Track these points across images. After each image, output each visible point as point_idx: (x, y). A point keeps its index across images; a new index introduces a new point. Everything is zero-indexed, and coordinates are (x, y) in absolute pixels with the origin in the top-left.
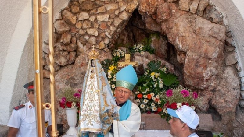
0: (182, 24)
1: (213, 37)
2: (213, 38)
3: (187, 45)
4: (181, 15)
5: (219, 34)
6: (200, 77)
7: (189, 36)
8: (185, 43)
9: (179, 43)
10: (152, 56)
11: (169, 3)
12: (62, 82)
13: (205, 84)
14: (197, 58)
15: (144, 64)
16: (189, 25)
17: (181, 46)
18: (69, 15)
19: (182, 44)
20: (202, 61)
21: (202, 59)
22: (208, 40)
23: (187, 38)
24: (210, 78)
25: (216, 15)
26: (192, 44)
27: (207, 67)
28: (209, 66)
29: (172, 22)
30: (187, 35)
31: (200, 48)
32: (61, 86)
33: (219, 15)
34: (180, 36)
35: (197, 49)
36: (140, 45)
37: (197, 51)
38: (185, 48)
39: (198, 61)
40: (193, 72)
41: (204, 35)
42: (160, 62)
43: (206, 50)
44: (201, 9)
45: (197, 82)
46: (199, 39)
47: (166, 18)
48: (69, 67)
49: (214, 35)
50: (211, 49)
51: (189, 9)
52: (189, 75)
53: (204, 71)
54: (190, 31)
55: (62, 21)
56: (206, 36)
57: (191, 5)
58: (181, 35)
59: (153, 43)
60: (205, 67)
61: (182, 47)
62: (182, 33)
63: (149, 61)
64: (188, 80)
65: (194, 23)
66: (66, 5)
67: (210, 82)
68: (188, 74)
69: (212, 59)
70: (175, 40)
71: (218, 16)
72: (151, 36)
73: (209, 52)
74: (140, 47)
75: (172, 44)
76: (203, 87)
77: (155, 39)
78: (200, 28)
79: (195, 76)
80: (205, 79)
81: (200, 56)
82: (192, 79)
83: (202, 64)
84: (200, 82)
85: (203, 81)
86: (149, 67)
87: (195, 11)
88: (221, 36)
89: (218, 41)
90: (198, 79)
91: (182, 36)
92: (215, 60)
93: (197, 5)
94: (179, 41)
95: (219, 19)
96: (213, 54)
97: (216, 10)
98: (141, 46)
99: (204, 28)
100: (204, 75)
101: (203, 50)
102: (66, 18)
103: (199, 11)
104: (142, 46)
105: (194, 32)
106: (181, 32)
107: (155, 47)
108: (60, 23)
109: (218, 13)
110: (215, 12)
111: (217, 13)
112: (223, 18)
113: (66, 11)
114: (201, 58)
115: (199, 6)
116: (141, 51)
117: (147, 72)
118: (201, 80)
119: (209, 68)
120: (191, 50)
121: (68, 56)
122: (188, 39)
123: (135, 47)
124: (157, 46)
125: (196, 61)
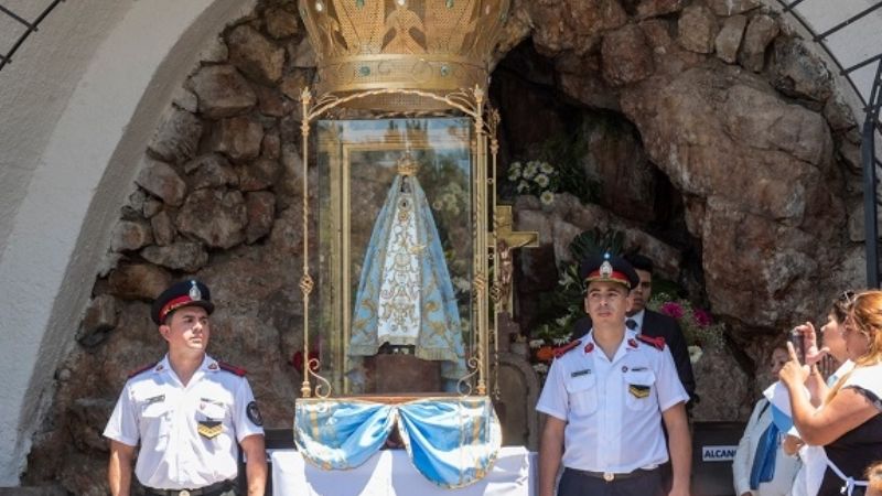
0: (687, 102)
1: (781, 149)
2: (783, 154)
3: (707, 173)
4: (684, 70)
5: (798, 140)
6: (754, 282)
7: (710, 144)
8: (698, 165)
9: (679, 168)
10: (588, 212)
11: (646, 20)
12: (244, 310)
13: (773, 306)
14: (738, 219)
15: (556, 246)
16: (708, 108)
17: (686, 177)
18: (256, 45)
19: (689, 169)
20: (755, 228)
21: (755, 222)
22: (768, 159)
23: (705, 150)
24: (788, 286)
25: (806, 68)
26: (721, 171)
27: (774, 249)
28: (782, 245)
29: (655, 94)
30: (704, 139)
31: (746, 184)
32: (241, 324)
33: (816, 68)
34: (680, 141)
35: (738, 188)
36: (538, 163)
37: (737, 195)
38: (701, 185)
39: (742, 227)
40: (730, 266)
41: (753, 144)
42: (621, 235)
43: (765, 193)
44: (755, 46)
45: (748, 304)
46: (742, 156)
47: (634, 77)
48: (248, 256)
49: (782, 145)
50: (778, 189)
51: (712, 46)
52: (718, 279)
53: (764, 262)
54: (712, 127)
55: (228, 70)
56: (760, 145)
57: (717, 33)
58: (684, 139)
59: (591, 155)
60: (769, 247)
61: (691, 180)
62: (687, 132)
63: (578, 231)
64: (716, 295)
65: (724, 102)
66: (247, 9)
67: (791, 300)
68: (715, 276)
69: (787, 221)
70: (666, 156)
71: (814, 71)
72: (585, 126)
73: (773, 198)
74: (539, 171)
75: (660, 168)
76: (768, 318)
77: (600, 137)
78: (741, 121)
79: (737, 280)
80: (770, 288)
81: (746, 210)
82: (727, 292)
83: (756, 239)
84: (757, 300)
85: (766, 298)
86: (578, 257)
87: (734, 55)
88: (804, 148)
89: (797, 162)
90: (750, 293)
91: (690, 145)
92: (797, 224)
93: (739, 33)
94: (680, 159)
95: (816, 84)
96: (785, 205)
97: (804, 52)
98: (543, 170)
99: (751, 120)
100: (767, 274)
101: (754, 192)
102: (243, 56)
103: (748, 56)
104: (546, 168)
105: (724, 131)
106: (683, 130)
107: (602, 171)
108: (218, 75)
109: (814, 62)
110: (802, 59)
111: (809, 63)
112: (830, 78)
113: (245, 31)
114: (750, 217)
115: (747, 38)
116: (544, 190)
117: (570, 274)
118: (760, 294)
119: (781, 252)
120: (720, 190)
121: (244, 209)
122: (707, 152)
123: (518, 173)
124: (610, 166)
125: (737, 228)
